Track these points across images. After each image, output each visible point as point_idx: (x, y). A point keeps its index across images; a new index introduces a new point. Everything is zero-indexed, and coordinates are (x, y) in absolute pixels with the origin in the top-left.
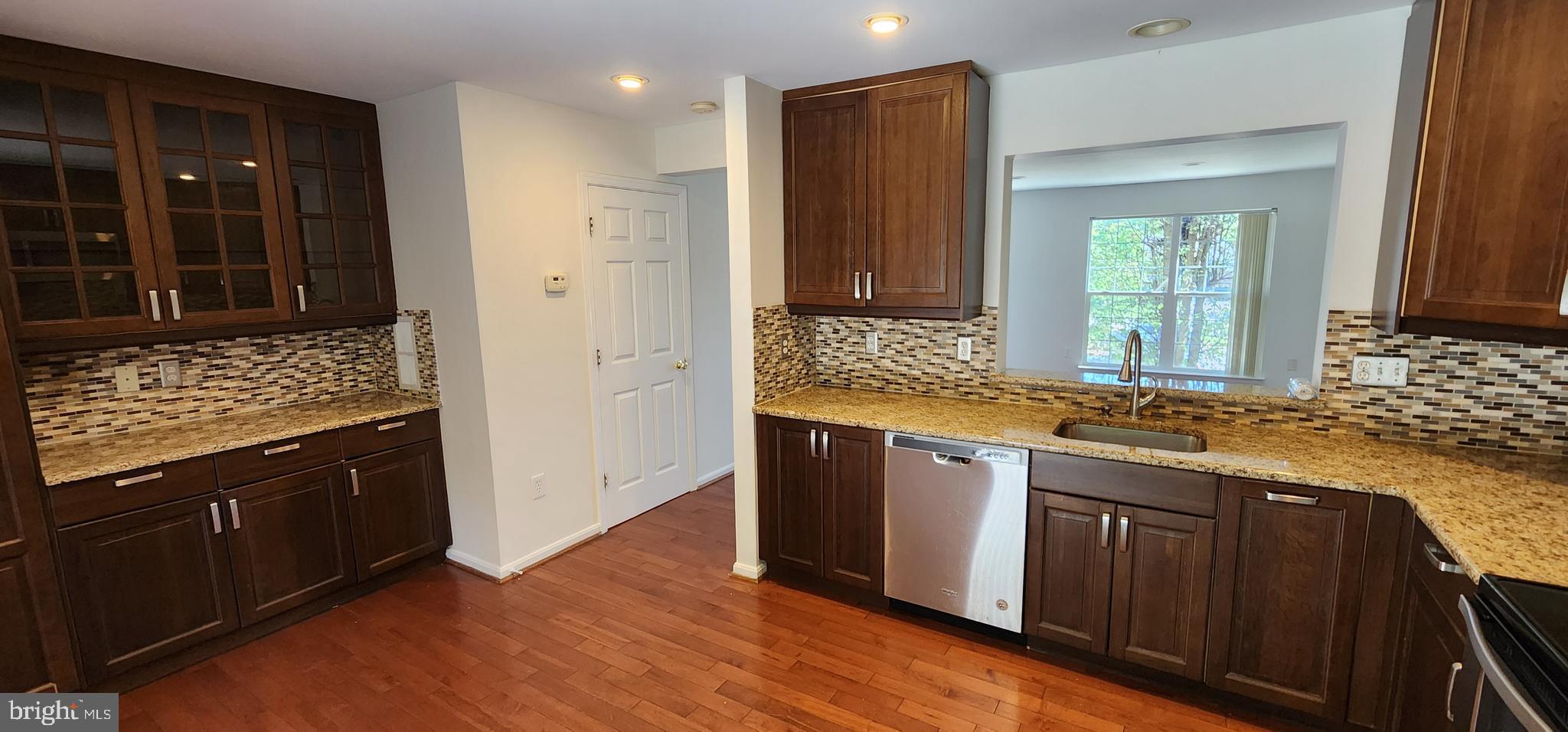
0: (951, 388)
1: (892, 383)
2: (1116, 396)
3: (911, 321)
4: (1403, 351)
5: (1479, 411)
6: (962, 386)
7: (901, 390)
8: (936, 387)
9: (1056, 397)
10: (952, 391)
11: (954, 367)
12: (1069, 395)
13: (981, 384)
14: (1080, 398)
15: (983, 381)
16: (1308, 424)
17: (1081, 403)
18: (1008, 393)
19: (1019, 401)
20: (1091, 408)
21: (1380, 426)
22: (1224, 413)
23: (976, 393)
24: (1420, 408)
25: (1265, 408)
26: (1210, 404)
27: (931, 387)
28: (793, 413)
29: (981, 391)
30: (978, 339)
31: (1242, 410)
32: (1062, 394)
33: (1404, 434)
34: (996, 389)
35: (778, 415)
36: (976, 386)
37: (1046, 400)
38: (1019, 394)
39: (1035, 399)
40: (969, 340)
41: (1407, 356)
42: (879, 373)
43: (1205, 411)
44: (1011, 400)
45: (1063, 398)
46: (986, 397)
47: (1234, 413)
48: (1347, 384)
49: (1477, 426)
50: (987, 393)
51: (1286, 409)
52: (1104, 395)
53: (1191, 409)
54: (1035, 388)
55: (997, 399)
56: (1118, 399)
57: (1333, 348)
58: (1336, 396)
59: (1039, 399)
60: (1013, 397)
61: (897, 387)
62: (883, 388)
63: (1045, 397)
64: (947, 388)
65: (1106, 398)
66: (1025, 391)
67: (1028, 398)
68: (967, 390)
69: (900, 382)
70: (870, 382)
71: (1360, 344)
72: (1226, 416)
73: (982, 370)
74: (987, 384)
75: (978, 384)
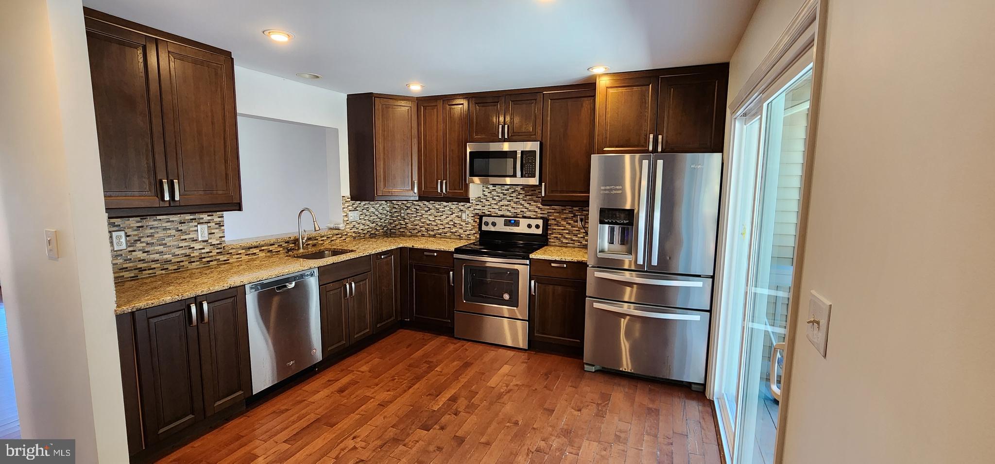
0: (197, 261)
1: (146, 270)
2: (286, 243)
3: (158, 217)
4: (357, 209)
5: (371, 225)
6: (204, 258)
7: (155, 273)
8: (186, 263)
9: (260, 251)
10: (198, 263)
11: (197, 246)
12: (266, 248)
13: (217, 253)
14: (271, 248)
15: (218, 251)
16: (342, 239)
17: (272, 251)
18: (234, 255)
19: (241, 258)
20: (276, 252)
21: (356, 235)
22: (322, 240)
23: (215, 260)
24: (362, 227)
25: (331, 236)
26: (317, 238)
27: (182, 264)
28: (170, 298)
29: (218, 258)
30: (212, 224)
31: (326, 238)
32: (263, 248)
33: (359, 236)
34: (227, 254)
35: (153, 305)
36: (215, 255)
37: (255, 253)
38: (241, 254)
39: (249, 254)
40: (205, 226)
41: (358, 210)
42: (131, 265)
43: (315, 242)
44: (237, 258)
45: (263, 250)
46: (222, 261)
47: (323, 240)
48: (348, 222)
49: (371, 230)
50: (222, 258)
51: (337, 235)
52: (281, 244)
53: (311, 242)
54: (250, 248)
55: (229, 260)
56: (287, 244)
57: (344, 210)
58: (346, 227)
59: (252, 254)
60: (238, 256)
61: (151, 271)
62: (137, 276)
63: (254, 252)
64: (194, 262)
65: (281, 245)
66: (244, 251)
67: (246, 255)
68: (208, 259)
69: (152, 267)
70: (121, 274)
71: (349, 208)
72: (322, 242)
73: (217, 244)
74: (221, 252)
75: (215, 254)
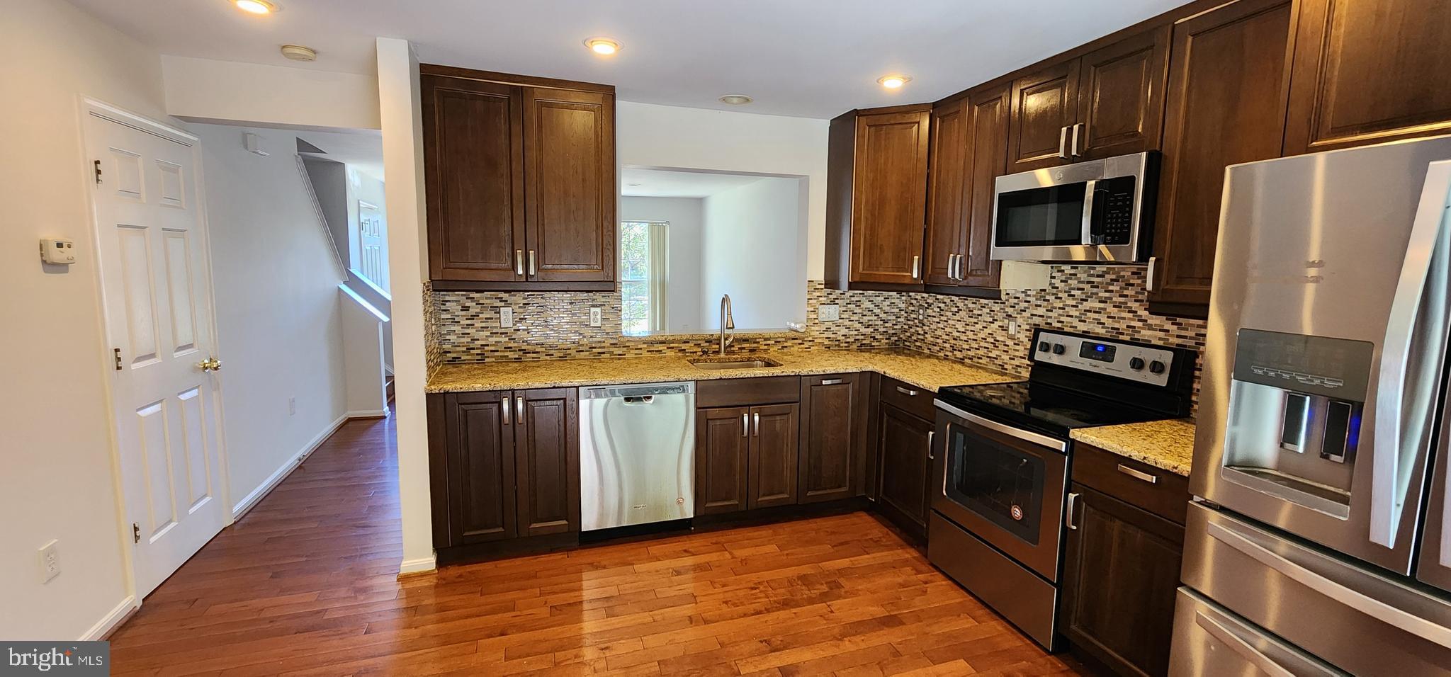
0: (587, 351)
1: (529, 353)
2: (706, 342)
4: (837, 302)
5: (863, 330)
6: (595, 348)
7: (539, 358)
8: (573, 352)
9: (668, 348)
10: (588, 353)
11: (588, 332)
12: (676, 345)
13: (611, 344)
14: (684, 346)
15: (613, 341)
16: (802, 346)
17: (684, 350)
18: (633, 349)
19: (641, 354)
20: (691, 352)
21: (830, 343)
22: (765, 345)
23: (608, 353)
24: (844, 331)
25: (784, 339)
26: (758, 340)
27: (568, 352)
28: (480, 385)
29: (611, 350)
30: (607, 308)
31: (773, 342)
32: (672, 345)
33: (839, 346)
34: (623, 347)
35: (462, 390)
36: (608, 347)
37: (661, 351)
38: (641, 349)
39: (653, 351)
40: (598, 310)
41: (837, 304)
42: (516, 345)
43: (755, 345)
44: (636, 354)
45: (673, 348)
46: (615, 355)
47: (769, 345)
48: (817, 321)
49: (862, 337)
50: (617, 351)
51: (793, 339)
52: (699, 342)
53: (748, 345)
54: (652, 343)
55: (625, 355)
56: (708, 344)
57: (811, 301)
58: (813, 328)
59: (656, 351)
60: (637, 352)
61: (535, 355)
62: (521, 359)
63: (660, 349)
64: (582, 351)
65: (700, 344)
66: (645, 346)
67: (648, 351)
68: (600, 350)
69: (537, 350)
70: (506, 354)
71: (820, 299)
72: (766, 347)
73: (611, 333)
74: (616, 344)
75: (609, 345)
